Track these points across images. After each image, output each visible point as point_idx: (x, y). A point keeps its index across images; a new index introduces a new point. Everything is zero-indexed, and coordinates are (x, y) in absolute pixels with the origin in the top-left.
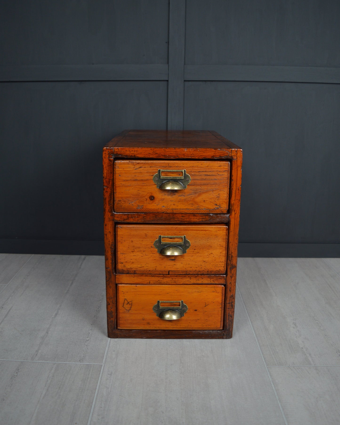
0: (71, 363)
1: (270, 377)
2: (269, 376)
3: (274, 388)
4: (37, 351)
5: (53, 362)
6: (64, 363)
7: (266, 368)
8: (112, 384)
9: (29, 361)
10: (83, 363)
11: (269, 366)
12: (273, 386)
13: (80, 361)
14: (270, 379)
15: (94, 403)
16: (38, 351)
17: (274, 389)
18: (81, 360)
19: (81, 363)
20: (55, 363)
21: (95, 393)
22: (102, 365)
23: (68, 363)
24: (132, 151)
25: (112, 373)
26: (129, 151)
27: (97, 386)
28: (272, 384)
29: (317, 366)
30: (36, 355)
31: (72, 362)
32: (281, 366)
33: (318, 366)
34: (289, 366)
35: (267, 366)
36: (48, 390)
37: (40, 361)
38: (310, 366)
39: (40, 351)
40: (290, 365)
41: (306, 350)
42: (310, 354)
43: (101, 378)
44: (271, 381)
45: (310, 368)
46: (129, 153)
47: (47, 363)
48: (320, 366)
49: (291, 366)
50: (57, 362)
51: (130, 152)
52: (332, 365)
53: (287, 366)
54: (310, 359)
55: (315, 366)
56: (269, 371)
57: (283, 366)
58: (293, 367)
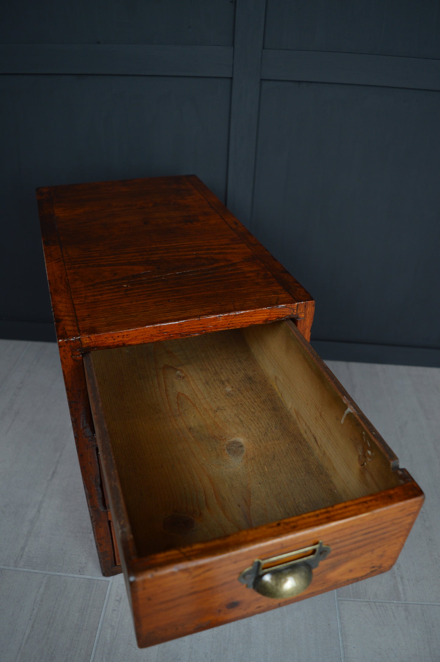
0: (66, 575)
1: (338, 620)
2: (338, 617)
3: (341, 643)
4: (23, 549)
5: (43, 572)
6: (59, 574)
7: (336, 600)
8: (120, 620)
9: (11, 568)
10: (83, 576)
11: (340, 599)
12: (340, 639)
13: (80, 571)
14: (339, 625)
15: (92, 656)
16: (24, 549)
17: (341, 645)
19: (81, 576)
20: (46, 574)
21: (96, 637)
22: (109, 581)
23: (63, 574)
24: (118, 337)
25: (121, 598)
26: (112, 337)
27: (99, 624)
28: (340, 634)
29: (408, 602)
30: (22, 556)
31: (69, 573)
32: (357, 598)
33: (410, 602)
34: (369, 600)
35: (338, 598)
36: (33, 627)
37: (25, 570)
38: (399, 602)
39: (27, 549)
40: (369, 599)
41: (398, 569)
42: (402, 578)
43: (106, 607)
44: (339, 629)
45: (398, 607)
46: (112, 341)
47: (35, 573)
48: (412, 604)
49: (372, 600)
50: (48, 573)
51: (114, 339)
52: (430, 604)
53: (366, 600)
54: (401, 588)
55: (406, 602)
56: (339, 609)
57: (360, 598)
58: (374, 602)
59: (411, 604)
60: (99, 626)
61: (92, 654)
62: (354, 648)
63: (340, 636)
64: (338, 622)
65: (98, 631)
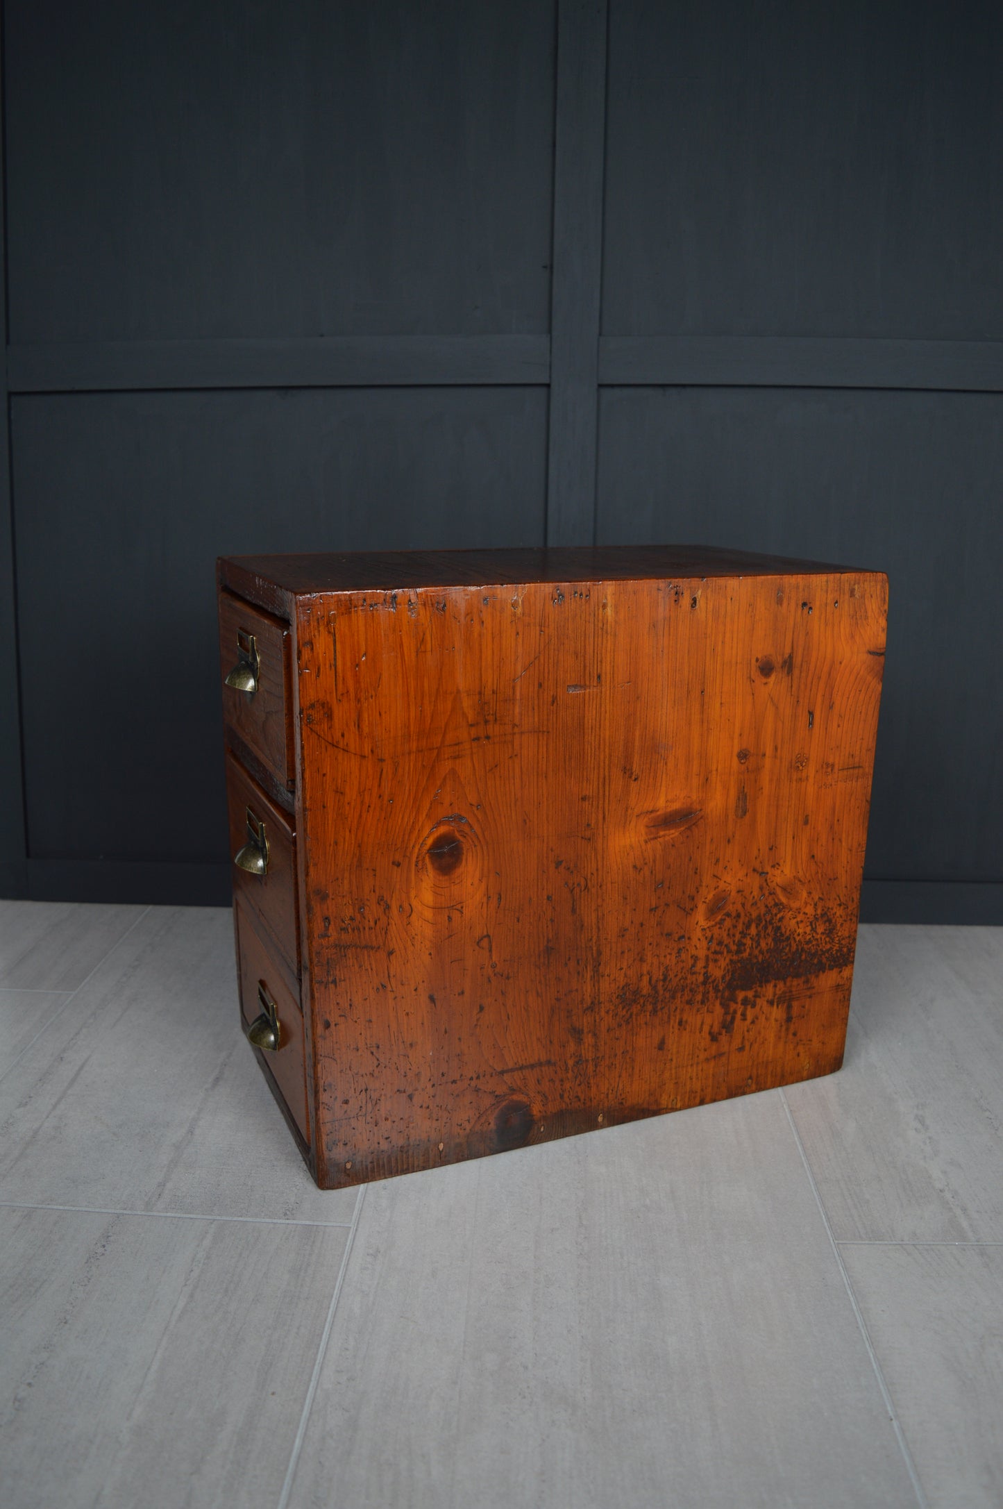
0: (258, 1220)
1: (843, 1272)
2: (841, 1268)
3: (853, 1304)
4: (162, 1185)
5: (207, 1217)
6: (240, 1219)
7: (833, 1246)
8: (378, 1283)
9: (139, 1213)
10: (295, 1222)
11: (841, 1242)
12: (852, 1299)
13: (285, 1214)
14: (845, 1279)
15: (325, 1336)
16: (164, 1185)
17: (855, 1308)
18: (288, 1213)
19: (287, 1221)
20: (214, 1220)
21: (329, 1308)
22: (350, 1227)
23: (250, 1219)
25: (378, 1251)
27: (334, 1289)
28: (849, 1292)
29: (984, 1244)
30: (160, 1195)
32: (876, 1240)
33: (988, 1243)
34: (900, 1242)
35: (837, 1242)
36: (192, 1296)
37: (169, 1214)
38: (965, 1243)
39: (169, 1185)
40: (902, 1241)
41: (953, 1197)
42: (964, 1210)
43: (348, 1264)
44: (847, 1286)
45: (964, 1250)
47: (191, 1218)
48: (995, 1245)
49: (908, 1242)
50: (218, 1218)
53: (894, 1242)
54: (964, 1224)
55: (980, 1243)
56: (840, 1256)
57: (882, 1240)
58: (913, 1245)
59: (991, 1245)
60: (335, 1292)
61: (325, 1333)
62: (883, 1311)
63: (850, 1296)
64: (843, 1275)
65: (334, 1299)
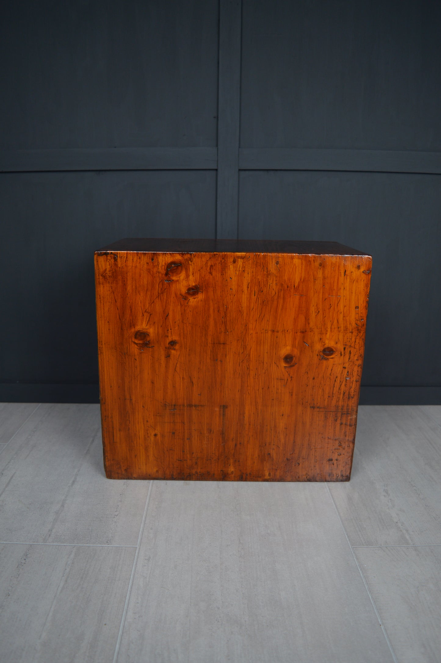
0: (95, 545)
1: (356, 560)
2: (355, 558)
3: (361, 574)
4: (51, 530)
5: (72, 545)
6: (87, 545)
7: (351, 549)
8: (151, 572)
9: (40, 544)
10: (112, 545)
11: (354, 547)
12: (360, 572)
14: (357, 563)
15: (127, 597)
16: (51, 531)
17: (362, 576)
18: (108, 541)
19: (108, 545)
20: (75, 546)
21: (129, 584)
22: (137, 547)
23: (91, 545)
25: (150, 558)
27: (131, 575)
28: (359, 569)
29: (416, 545)
30: (50, 535)
31: (97, 544)
32: (370, 546)
33: (418, 545)
34: (380, 546)
35: (352, 547)
36: (66, 581)
37: (54, 544)
38: (408, 546)
39: (54, 531)
40: (381, 545)
41: (402, 525)
42: (407, 531)
43: (136, 564)
44: (358, 566)
45: (408, 548)
47: (64, 545)
48: (421, 546)
49: (383, 546)
50: (77, 545)
52: (437, 545)
53: (378, 546)
54: (407, 537)
55: (414, 545)
56: (354, 553)
57: (372, 545)
58: (386, 547)
59: (419, 546)
60: (131, 577)
61: (127, 596)
62: (374, 577)
63: (360, 571)
64: (356, 561)
65: (131, 580)
